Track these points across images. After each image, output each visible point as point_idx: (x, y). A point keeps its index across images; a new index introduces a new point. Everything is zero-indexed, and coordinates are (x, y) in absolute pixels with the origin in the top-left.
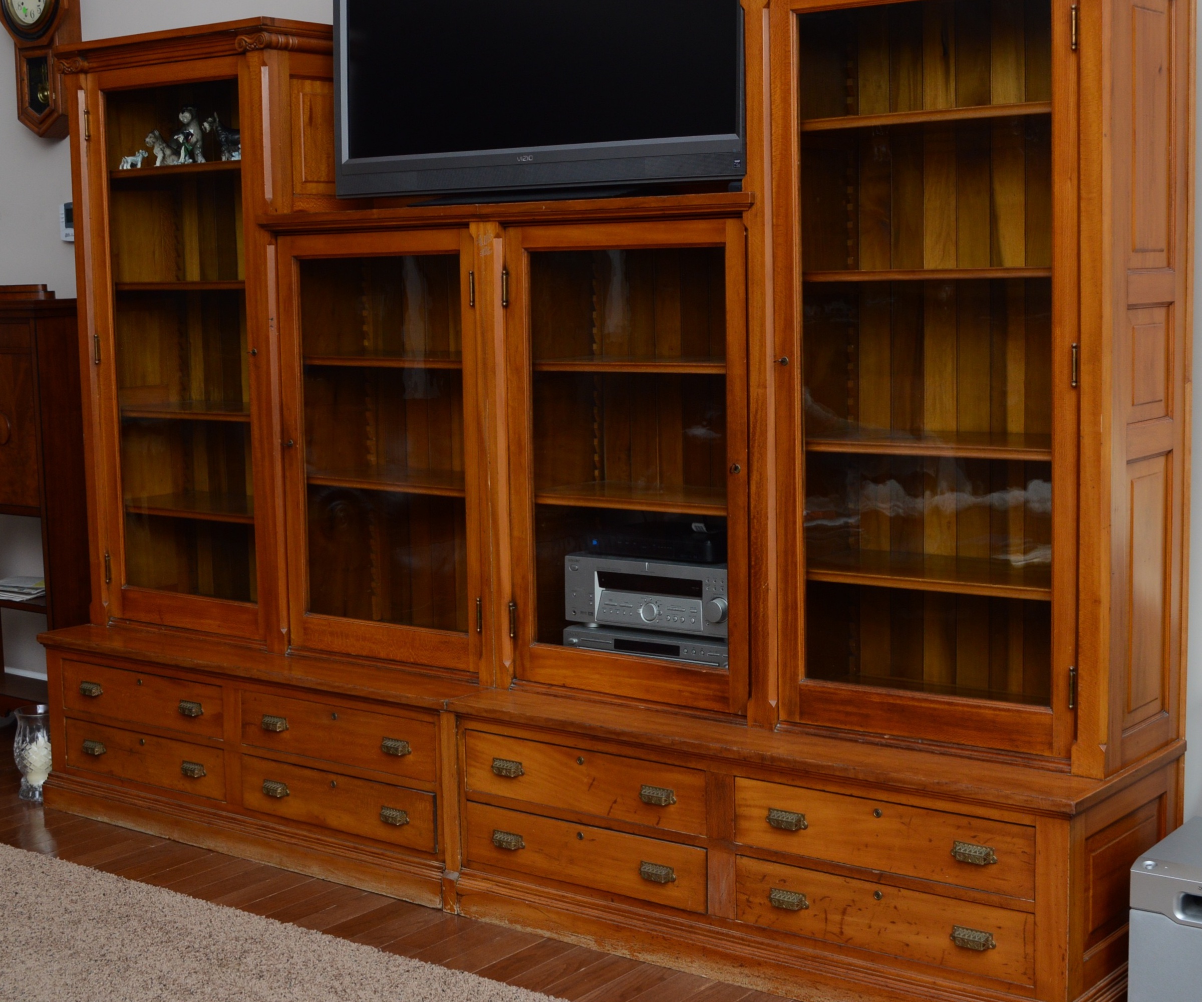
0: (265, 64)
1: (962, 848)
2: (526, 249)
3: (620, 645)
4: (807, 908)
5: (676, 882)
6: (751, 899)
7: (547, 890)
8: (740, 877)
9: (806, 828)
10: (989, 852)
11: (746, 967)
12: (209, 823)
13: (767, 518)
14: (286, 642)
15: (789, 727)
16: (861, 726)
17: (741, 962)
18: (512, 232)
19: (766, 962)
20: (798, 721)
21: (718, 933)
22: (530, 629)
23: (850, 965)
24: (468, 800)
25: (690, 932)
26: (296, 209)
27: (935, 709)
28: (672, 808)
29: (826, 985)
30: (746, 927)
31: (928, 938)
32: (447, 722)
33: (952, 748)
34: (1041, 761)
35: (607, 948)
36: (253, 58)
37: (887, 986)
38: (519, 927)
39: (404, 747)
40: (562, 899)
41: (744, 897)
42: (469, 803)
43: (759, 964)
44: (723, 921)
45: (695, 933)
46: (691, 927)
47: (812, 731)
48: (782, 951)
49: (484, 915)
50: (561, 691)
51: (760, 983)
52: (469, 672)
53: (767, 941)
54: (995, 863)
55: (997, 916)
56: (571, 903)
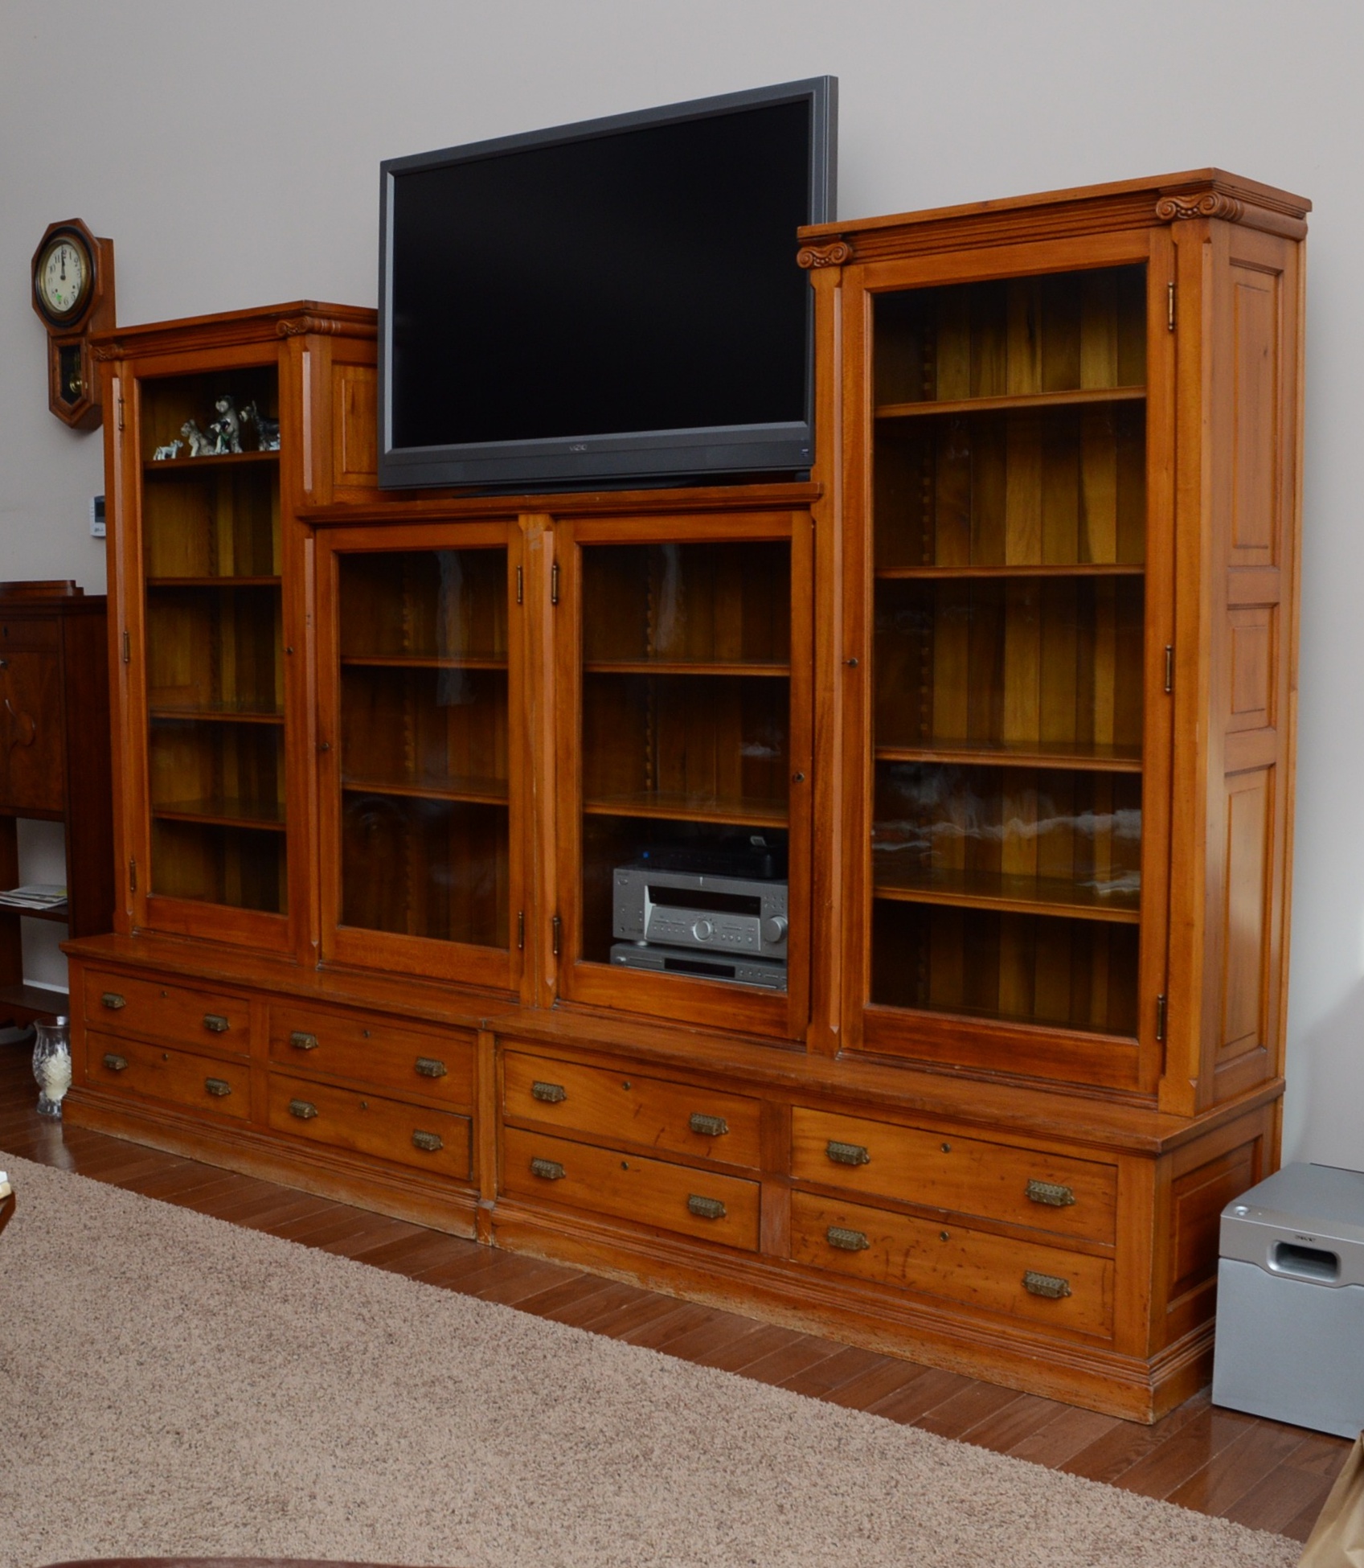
0: (306, 350)
1: (1037, 1188)
2: (578, 543)
3: (671, 965)
4: (867, 1248)
5: (727, 1218)
6: (807, 1238)
7: (588, 1223)
8: (796, 1214)
9: (868, 1162)
10: (1066, 1193)
11: (799, 1310)
12: (233, 1143)
13: (832, 831)
14: (317, 957)
15: (851, 1055)
16: (929, 1056)
17: (794, 1304)
19: (821, 1305)
20: (862, 1049)
21: (770, 1273)
22: (575, 946)
23: (912, 1310)
24: (506, 1125)
25: (741, 1271)
26: (336, 500)
27: (1011, 1039)
28: (724, 1139)
29: (886, 1330)
30: (800, 1266)
31: (997, 1283)
32: (485, 1041)
33: (1029, 1081)
34: (1126, 1096)
35: (651, 1286)
36: (294, 343)
37: (952, 1335)
38: (557, 1261)
39: (439, 1067)
40: (603, 1233)
41: (799, 1236)
42: (508, 1130)
43: (814, 1307)
44: (776, 1260)
45: (746, 1273)
46: (742, 1265)
47: (876, 1060)
48: (838, 1294)
49: (519, 1247)
50: (607, 1012)
51: (814, 1327)
52: (508, 990)
53: (822, 1283)
54: (1073, 1204)
55: (1073, 1262)
56: (614, 1237)
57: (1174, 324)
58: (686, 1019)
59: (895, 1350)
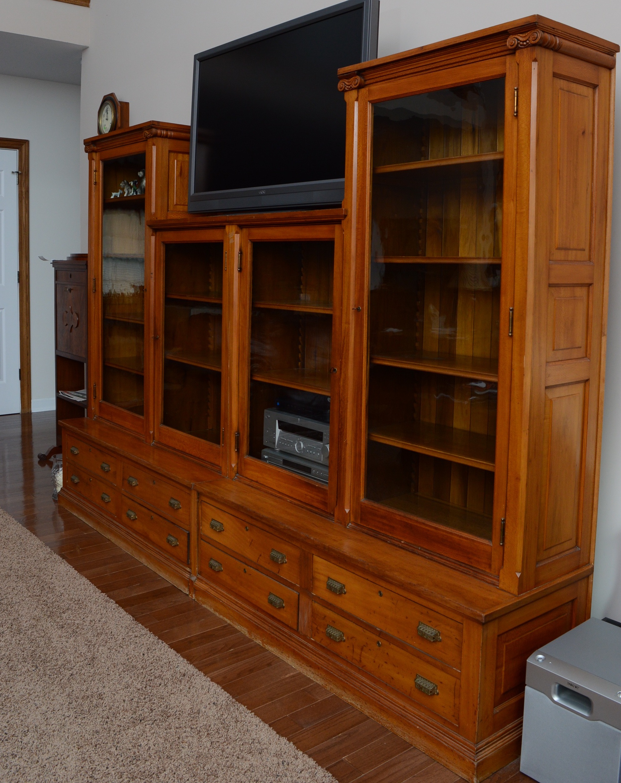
0: (154, 145)
1: (422, 628)
2: (250, 240)
3: (286, 462)
4: (344, 641)
5: (285, 609)
6: (318, 628)
7: (231, 597)
8: (314, 614)
9: (345, 593)
10: (437, 634)
11: (313, 668)
12: (109, 526)
14: (152, 439)
15: (356, 526)
16: (391, 533)
17: (311, 665)
18: (245, 230)
19: (322, 668)
20: (360, 524)
21: (302, 643)
22: (245, 448)
23: (363, 682)
24: (202, 539)
25: (289, 639)
26: (169, 218)
27: (428, 530)
28: (285, 566)
29: (350, 691)
30: (314, 643)
31: (403, 677)
32: (194, 495)
33: (436, 556)
34: (484, 575)
35: (253, 637)
36: (150, 141)
37: (379, 701)
38: (217, 614)
39: (178, 504)
40: (236, 603)
41: (316, 626)
42: (202, 541)
43: (319, 668)
44: (305, 637)
45: (292, 641)
46: (290, 636)
47: (365, 530)
48: (330, 663)
49: (204, 603)
50: (255, 484)
51: (319, 679)
52: (219, 466)
53: (324, 655)
54: (440, 641)
55: (440, 675)
56: (240, 607)
57: (517, 112)
58: (286, 494)
59: (353, 703)
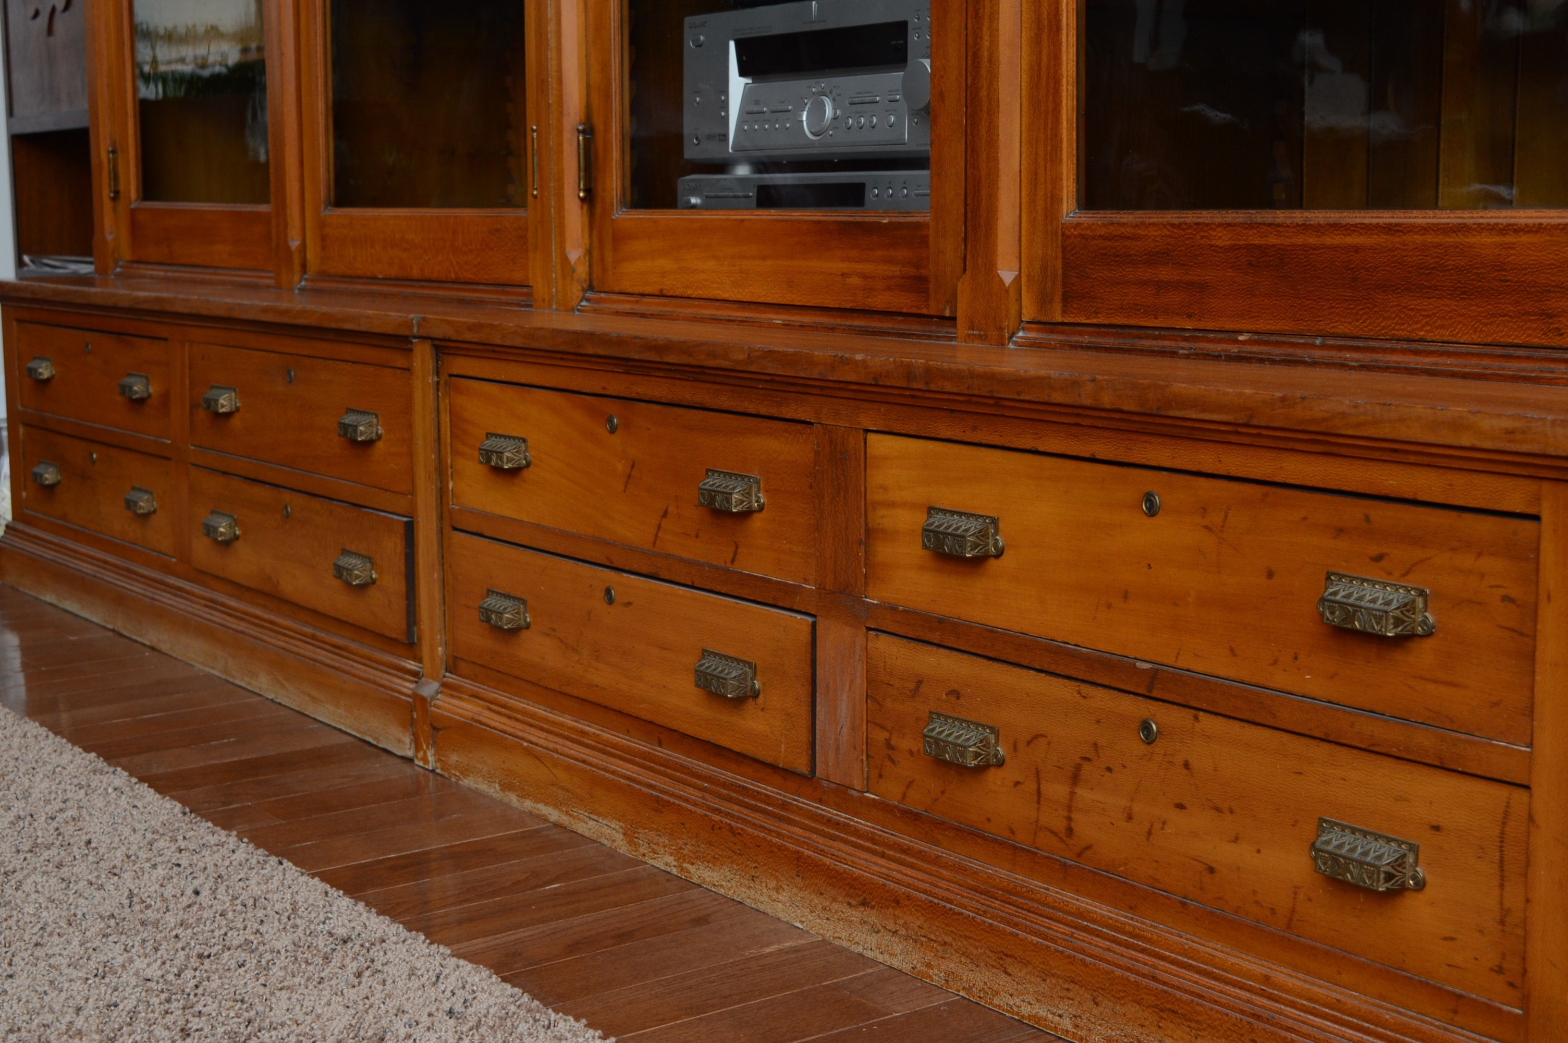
1: (1342, 591)
4: (1001, 764)
5: (761, 700)
6: (895, 742)
8: (876, 685)
9: (999, 554)
10: (1414, 604)
11: (873, 907)
15: (1039, 334)
17: (864, 896)
19: (909, 897)
20: (1059, 320)
21: (829, 822)
23: (1081, 915)
24: (451, 527)
25: (781, 818)
28: (757, 522)
29: (1026, 963)
31: (1258, 852)
32: (422, 364)
35: (642, 850)
37: (1154, 979)
38: (513, 799)
41: (881, 736)
42: (454, 536)
43: (898, 903)
44: (841, 794)
45: (790, 821)
46: (784, 806)
47: (1084, 339)
48: (945, 873)
49: (465, 772)
51: (897, 949)
53: (919, 845)
54: (1429, 632)
55: (1428, 794)
58: (769, 300)
59: (1042, 1013)
